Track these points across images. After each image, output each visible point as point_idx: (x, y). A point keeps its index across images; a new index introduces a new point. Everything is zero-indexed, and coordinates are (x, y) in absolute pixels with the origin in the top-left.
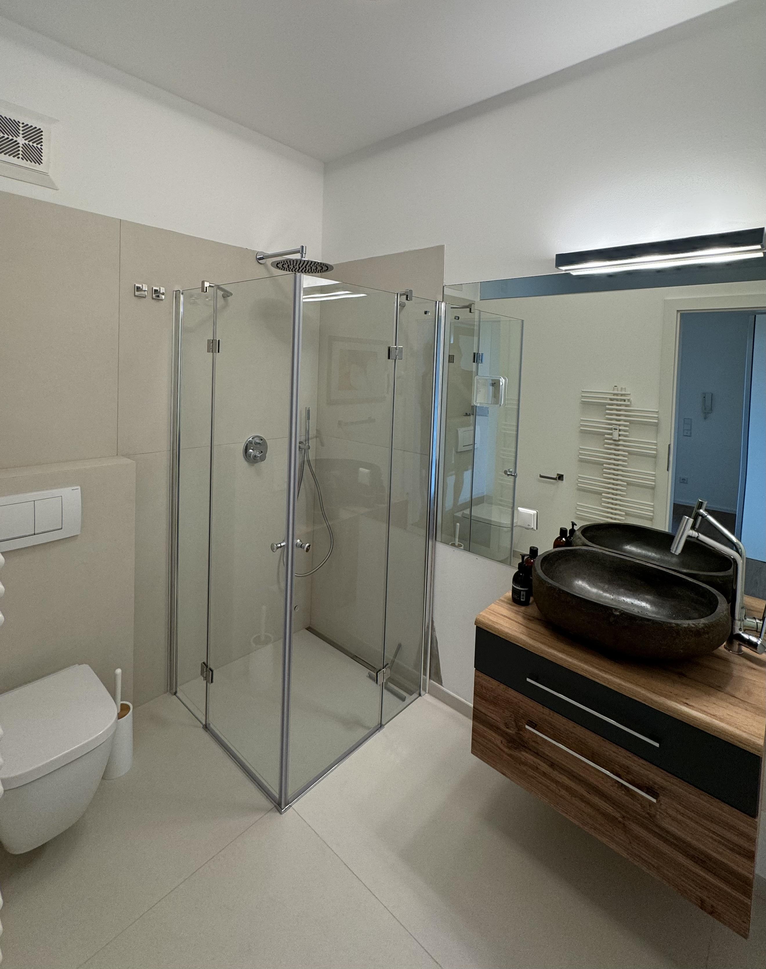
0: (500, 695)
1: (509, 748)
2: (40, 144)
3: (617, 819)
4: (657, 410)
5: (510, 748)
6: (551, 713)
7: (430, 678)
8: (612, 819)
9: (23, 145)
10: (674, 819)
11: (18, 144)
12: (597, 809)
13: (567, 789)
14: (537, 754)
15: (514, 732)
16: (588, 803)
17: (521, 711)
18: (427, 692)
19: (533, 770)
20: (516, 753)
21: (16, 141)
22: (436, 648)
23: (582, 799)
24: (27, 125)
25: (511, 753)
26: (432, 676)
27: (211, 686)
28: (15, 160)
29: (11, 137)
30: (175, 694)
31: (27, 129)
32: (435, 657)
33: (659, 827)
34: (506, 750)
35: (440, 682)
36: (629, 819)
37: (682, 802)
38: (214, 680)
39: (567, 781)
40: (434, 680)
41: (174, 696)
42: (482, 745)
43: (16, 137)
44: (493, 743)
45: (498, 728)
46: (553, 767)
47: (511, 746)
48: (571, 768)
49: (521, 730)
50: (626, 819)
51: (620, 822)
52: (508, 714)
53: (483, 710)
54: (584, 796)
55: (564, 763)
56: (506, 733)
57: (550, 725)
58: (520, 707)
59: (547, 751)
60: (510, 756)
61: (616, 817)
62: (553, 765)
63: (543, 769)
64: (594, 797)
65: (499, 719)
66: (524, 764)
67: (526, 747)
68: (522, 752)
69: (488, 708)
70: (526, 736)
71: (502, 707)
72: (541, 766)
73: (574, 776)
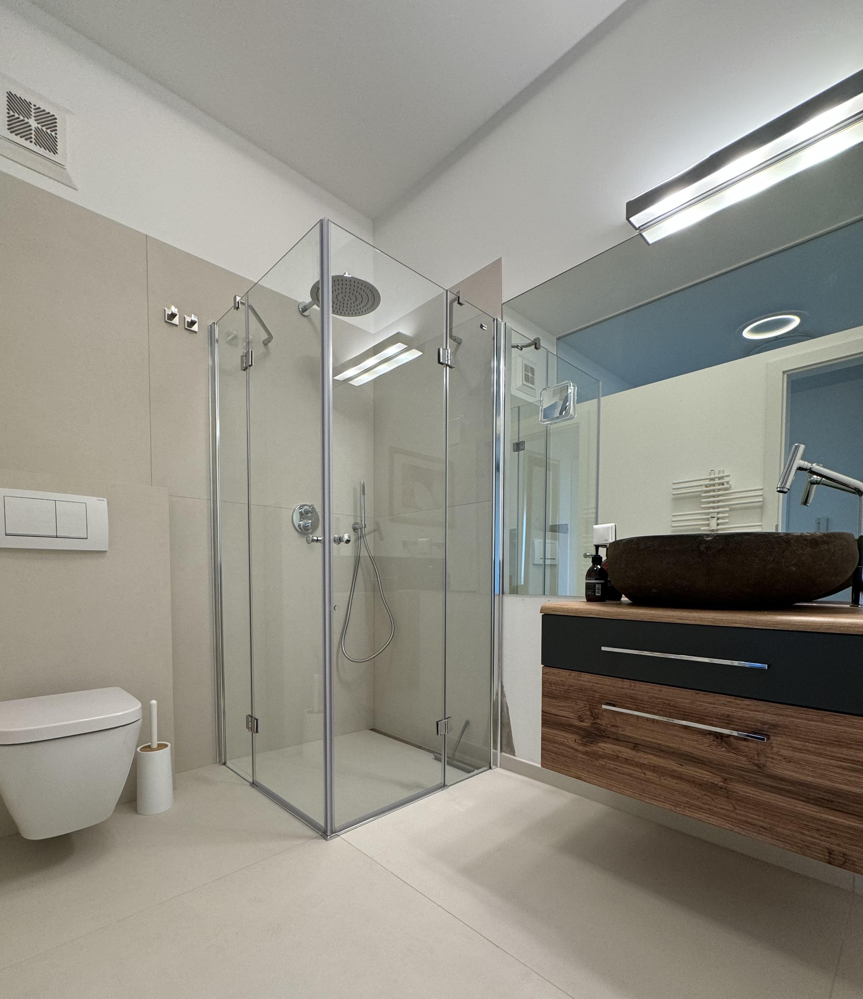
0: (572, 686)
2: (55, 132)
3: (717, 785)
4: (761, 488)
5: (586, 745)
6: (633, 684)
7: (501, 751)
8: (711, 788)
9: (35, 128)
10: (789, 760)
11: (30, 126)
12: (692, 781)
13: (654, 769)
14: (617, 740)
15: (588, 724)
16: (680, 777)
17: (597, 695)
18: (499, 765)
19: (614, 761)
20: (594, 748)
21: (27, 123)
22: (507, 716)
23: (674, 775)
24: (39, 108)
25: (587, 749)
26: (504, 748)
27: (256, 737)
28: (27, 144)
29: (22, 118)
30: (224, 764)
31: (39, 112)
32: (506, 725)
33: (770, 776)
34: (581, 748)
35: (513, 752)
36: (731, 780)
37: (800, 734)
39: (654, 760)
40: (506, 753)
41: (223, 767)
42: (552, 752)
43: (28, 119)
44: (566, 746)
45: (571, 725)
46: (636, 748)
47: (587, 742)
48: (658, 742)
49: (598, 718)
50: (728, 781)
51: (721, 788)
52: (581, 704)
53: (554, 711)
54: (675, 771)
55: (649, 740)
56: (580, 728)
57: (631, 699)
58: (595, 691)
59: (628, 731)
60: (586, 753)
61: (716, 782)
62: (636, 746)
63: (625, 755)
64: (688, 768)
65: (572, 715)
66: (602, 757)
67: (604, 736)
68: (600, 744)
69: (559, 706)
70: (604, 722)
71: (575, 699)
72: (622, 754)
73: (662, 751)
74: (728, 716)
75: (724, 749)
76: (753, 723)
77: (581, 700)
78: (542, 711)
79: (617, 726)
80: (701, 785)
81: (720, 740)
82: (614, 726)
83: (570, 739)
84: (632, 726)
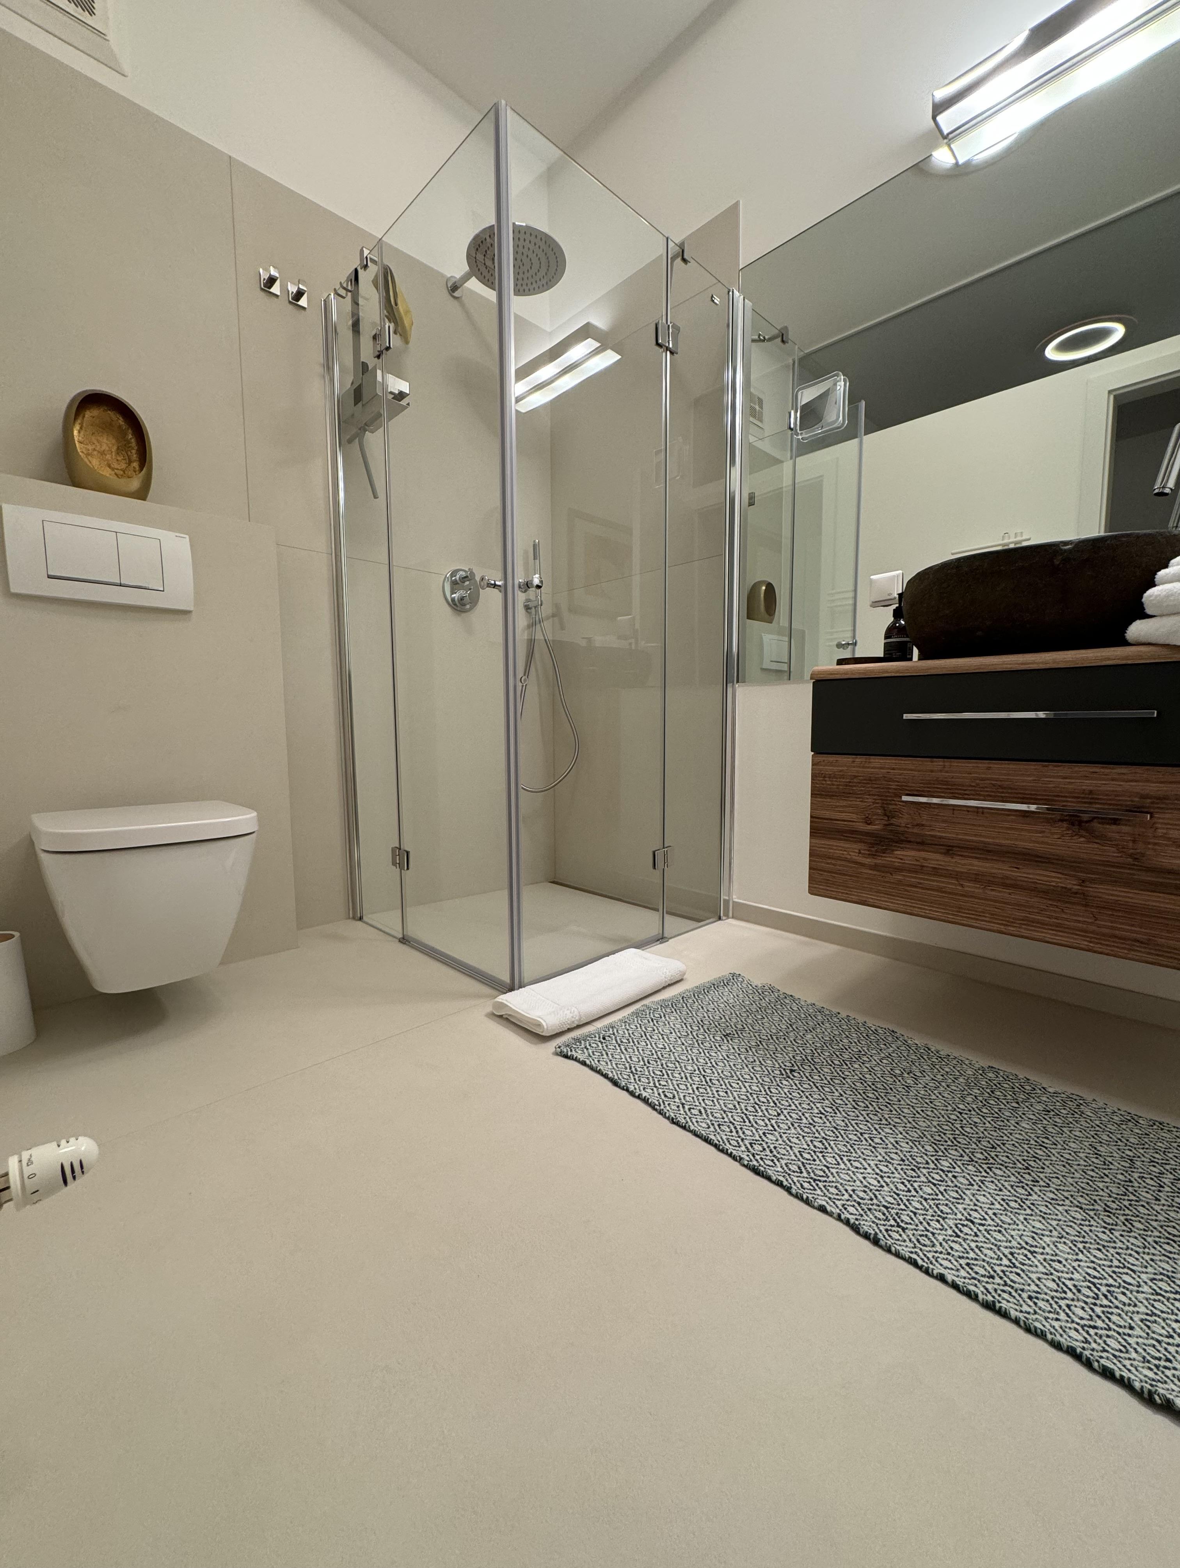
0: (856, 777)
1: (873, 856)
3: (1071, 890)
5: (876, 855)
8: (1062, 896)
12: (1033, 889)
13: (977, 878)
14: (922, 843)
15: (880, 827)
16: (1015, 886)
17: (894, 785)
18: (731, 914)
19: (917, 873)
20: (888, 859)
23: (1006, 883)
25: (877, 861)
27: (407, 874)
30: (361, 919)
33: (1152, 870)
34: (868, 861)
36: (1092, 881)
38: (411, 865)
39: (977, 865)
41: (359, 923)
42: (825, 871)
44: (846, 860)
45: (853, 832)
46: (951, 852)
47: (876, 851)
48: (982, 839)
49: (893, 817)
50: (1088, 883)
51: (1076, 893)
52: (870, 800)
53: (827, 814)
54: (1007, 878)
55: (971, 838)
56: (867, 834)
57: (945, 785)
58: (891, 780)
59: (939, 830)
60: (875, 867)
61: (1069, 886)
62: (949, 849)
63: (933, 864)
64: (1027, 871)
65: (854, 816)
66: (899, 870)
67: (903, 841)
68: (896, 852)
69: (837, 807)
70: (903, 821)
71: (861, 794)
72: (929, 861)
73: (989, 851)
74: (1091, 792)
75: (1082, 839)
76: (1129, 799)
77: (869, 795)
78: (811, 817)
79: (923, 825)
80: (1046, 892)
81: (1077, 827)
82: (917, 825)
83: (851, 850)
84: (944, 821)
